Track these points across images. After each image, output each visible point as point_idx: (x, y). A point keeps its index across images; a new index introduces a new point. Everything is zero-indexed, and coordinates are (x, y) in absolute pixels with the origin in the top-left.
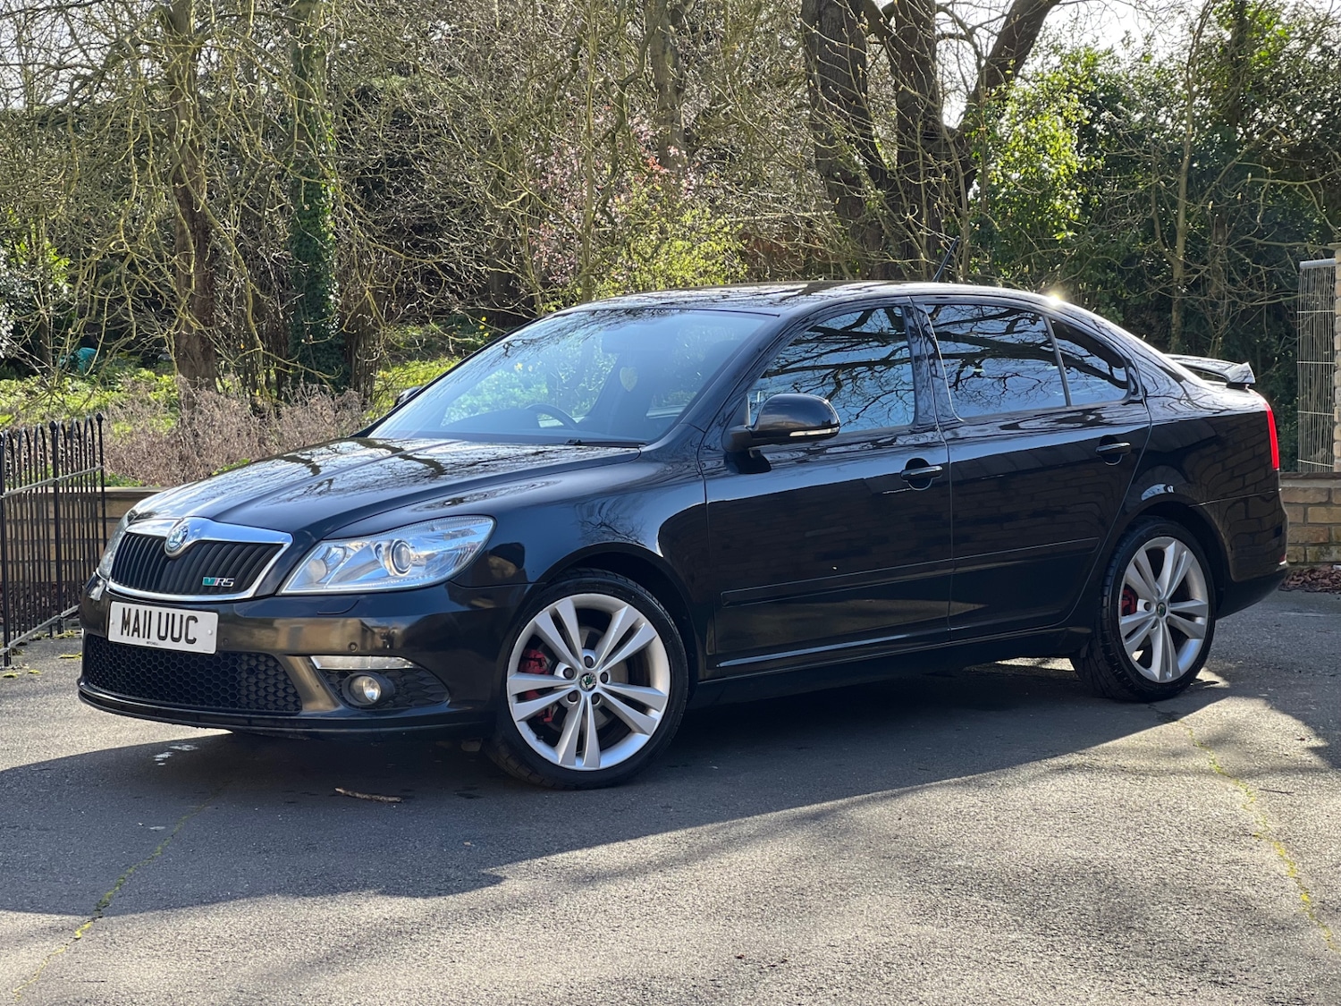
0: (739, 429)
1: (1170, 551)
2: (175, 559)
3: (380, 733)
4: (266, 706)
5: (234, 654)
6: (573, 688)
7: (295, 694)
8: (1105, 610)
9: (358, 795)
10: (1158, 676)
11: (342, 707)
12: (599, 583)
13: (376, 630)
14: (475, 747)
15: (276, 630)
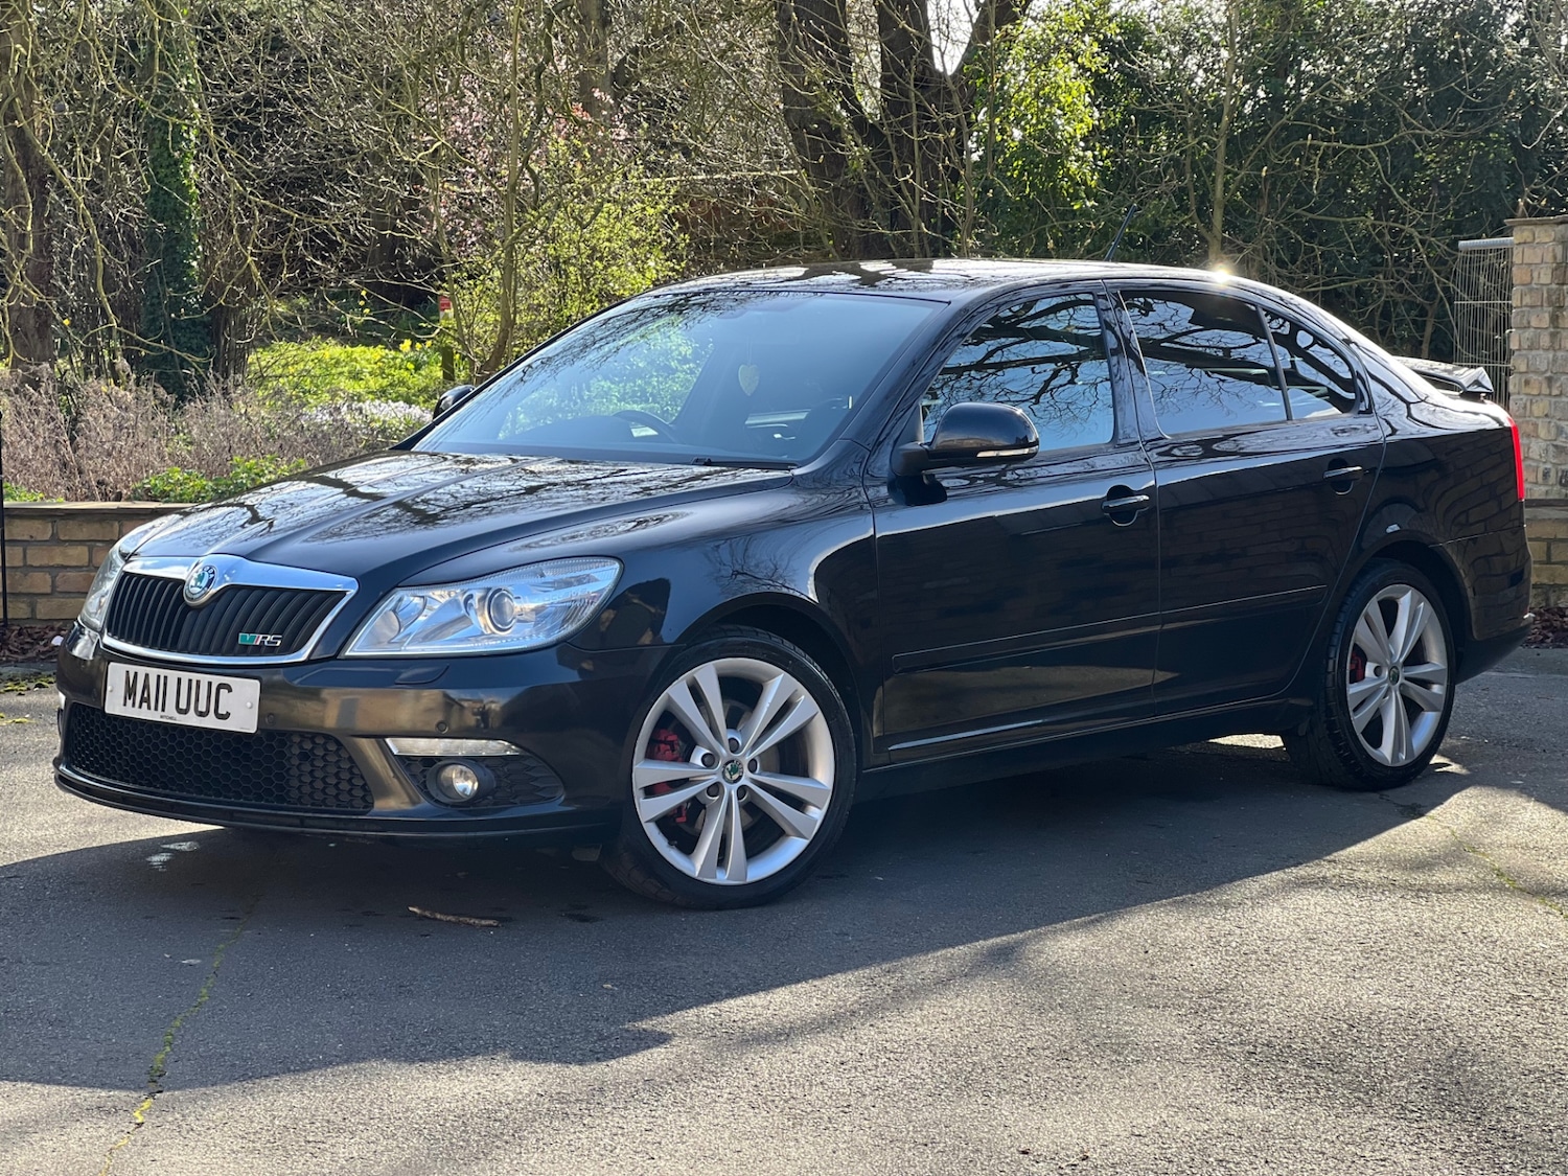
0: (910, 446)
1: (1405, 602)
2: (199, 608)
3: (475, 838)
4: (324, 801)
5: (283, 733)
6: (714, 779)
7: (364, 787)
8: (1330, 677)
9: (438, 916)
10: (1390, 759)
11: (424, 803)
12: (750, 643)
13: (466, 704)
14: (593, 855)
15: (324, 702)
